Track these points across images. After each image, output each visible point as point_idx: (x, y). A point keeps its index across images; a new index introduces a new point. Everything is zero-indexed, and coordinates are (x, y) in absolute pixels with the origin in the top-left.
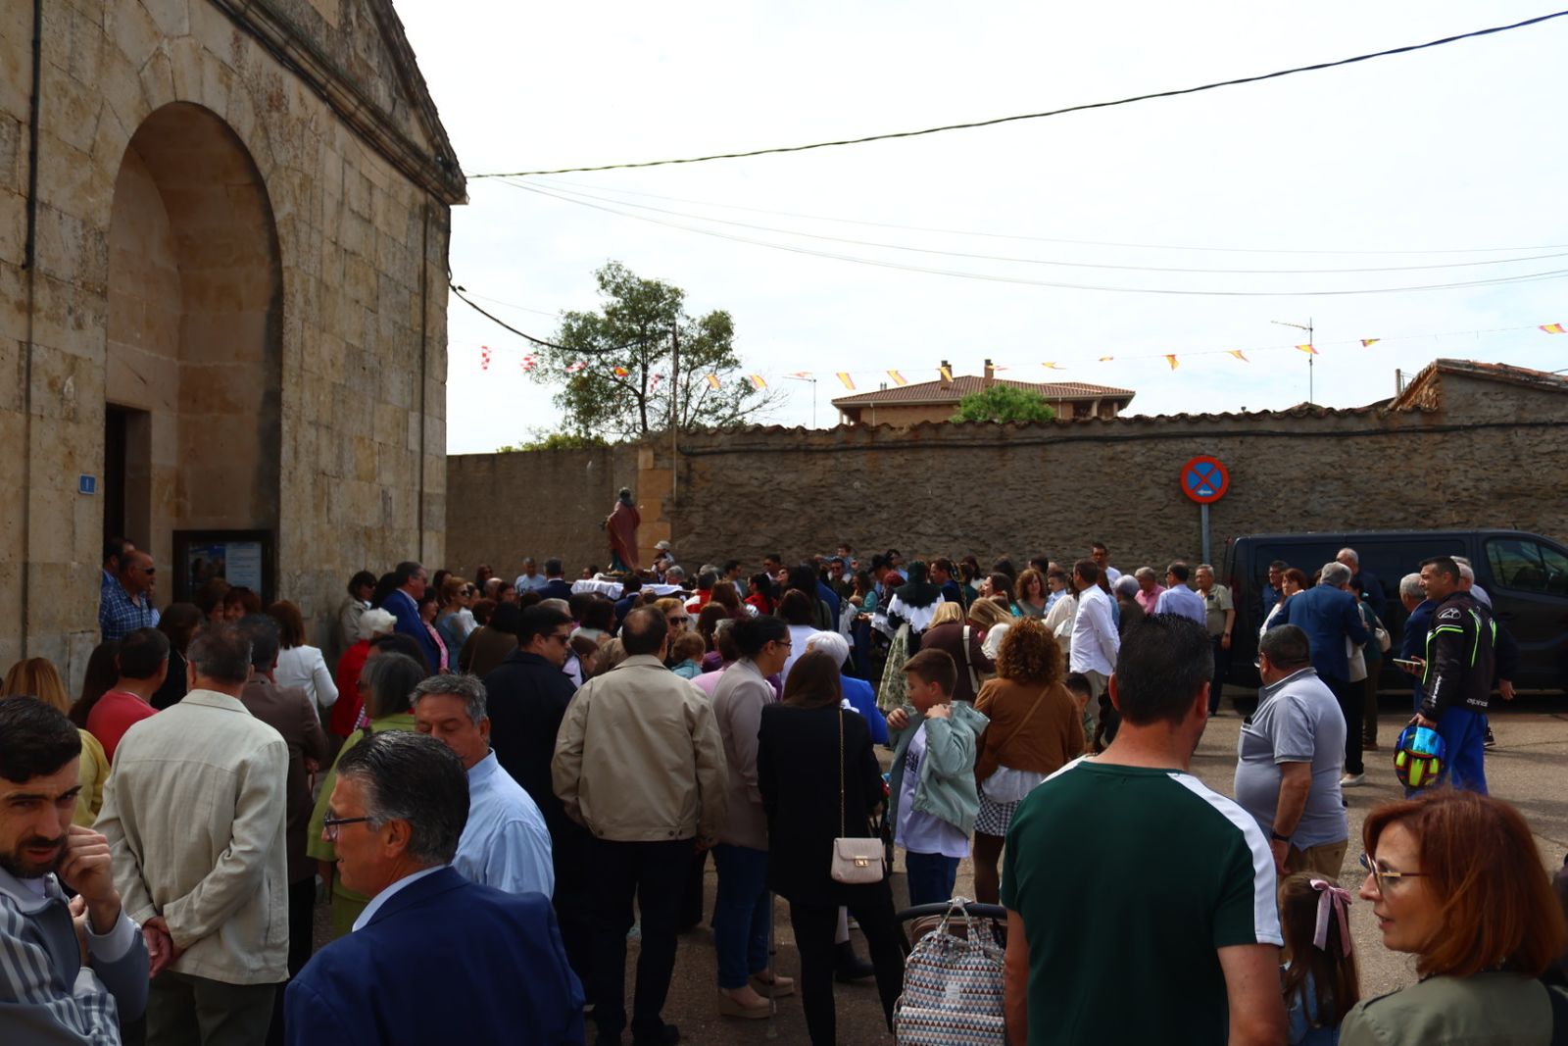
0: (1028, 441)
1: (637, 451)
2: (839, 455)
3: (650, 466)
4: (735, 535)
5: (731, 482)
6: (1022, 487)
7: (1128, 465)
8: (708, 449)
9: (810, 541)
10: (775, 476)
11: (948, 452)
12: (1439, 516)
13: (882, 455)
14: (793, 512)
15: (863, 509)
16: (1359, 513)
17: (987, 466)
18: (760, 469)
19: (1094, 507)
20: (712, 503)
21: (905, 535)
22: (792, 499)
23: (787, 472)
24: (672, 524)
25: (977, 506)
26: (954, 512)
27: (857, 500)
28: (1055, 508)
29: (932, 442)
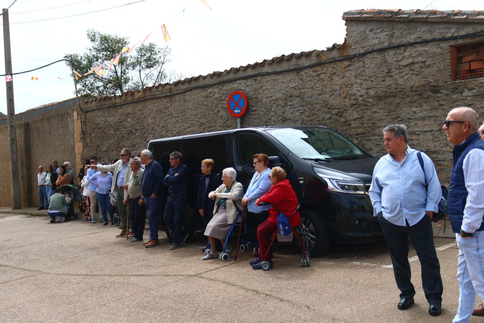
0: (178, 92)
1: (73, 112)
2: (123, 107)
3: (77, 118)
4: (98, 146)
5: (96, 123)
6: (177, 115)
7: (212, 100)
8: (90, 109)
9: (118, 147)
10: (108, 118)
11: (154, 101)
12: (347, 115)
13: (135, 105)
14: (113, 135)
15: (132, 131)
16: (308, 116)
17: (166, 106)
18: (104, 116)
19: (201, 123)
20: (92, 133)
21: (144, 143)
22: (112, 129)
23: (111, 116)
24: (83, 143)
25: (164, 127)
26: (158, 131)
27: (130, 127)
28: (188, 125)
29: (149, 97)
